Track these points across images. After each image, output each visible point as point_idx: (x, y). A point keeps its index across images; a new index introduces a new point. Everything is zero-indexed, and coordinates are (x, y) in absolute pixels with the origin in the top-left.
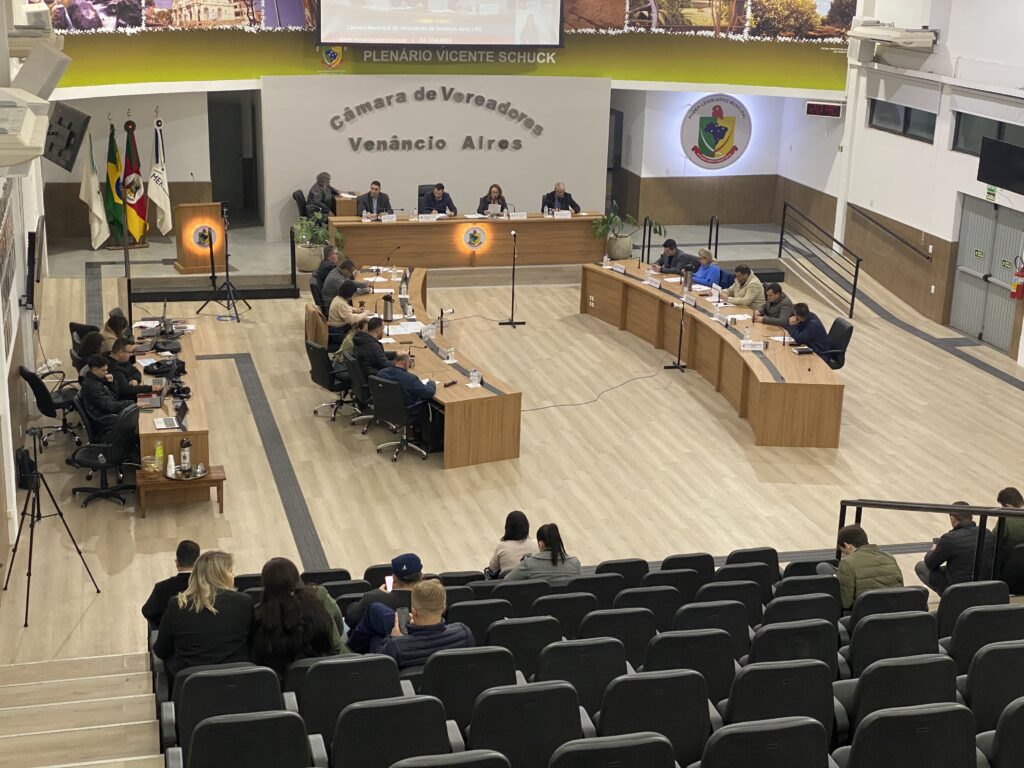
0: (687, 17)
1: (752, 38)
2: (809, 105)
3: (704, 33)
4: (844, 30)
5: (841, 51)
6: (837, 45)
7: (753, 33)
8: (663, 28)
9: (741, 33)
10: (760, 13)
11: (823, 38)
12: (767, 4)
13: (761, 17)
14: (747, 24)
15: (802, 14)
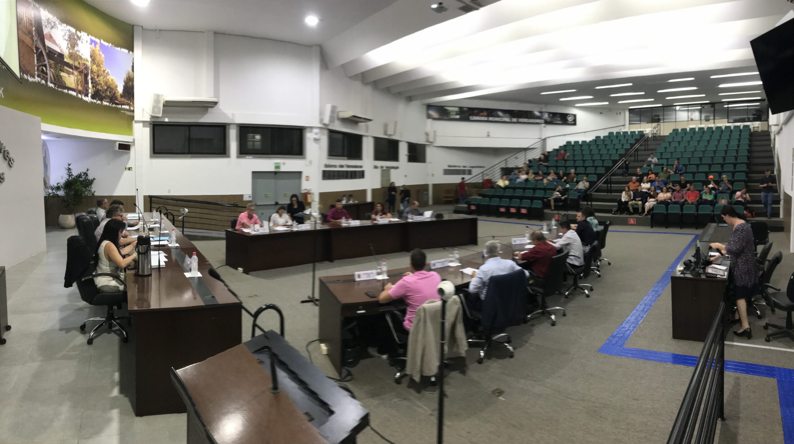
0: (64, 79)
1: (92, 100)
2: (119, 144)
3: (70, 92)
4: (129, 102)
5: (129, 114)
6: (127, 110)
7: (93, 97)
8: (53, 84)
9: (88, 96)
10: (95, 85)
11: (122, 105)
12: (97, 80)
13: (96, 88)
14: (90, 91)
15: (112, 89)
